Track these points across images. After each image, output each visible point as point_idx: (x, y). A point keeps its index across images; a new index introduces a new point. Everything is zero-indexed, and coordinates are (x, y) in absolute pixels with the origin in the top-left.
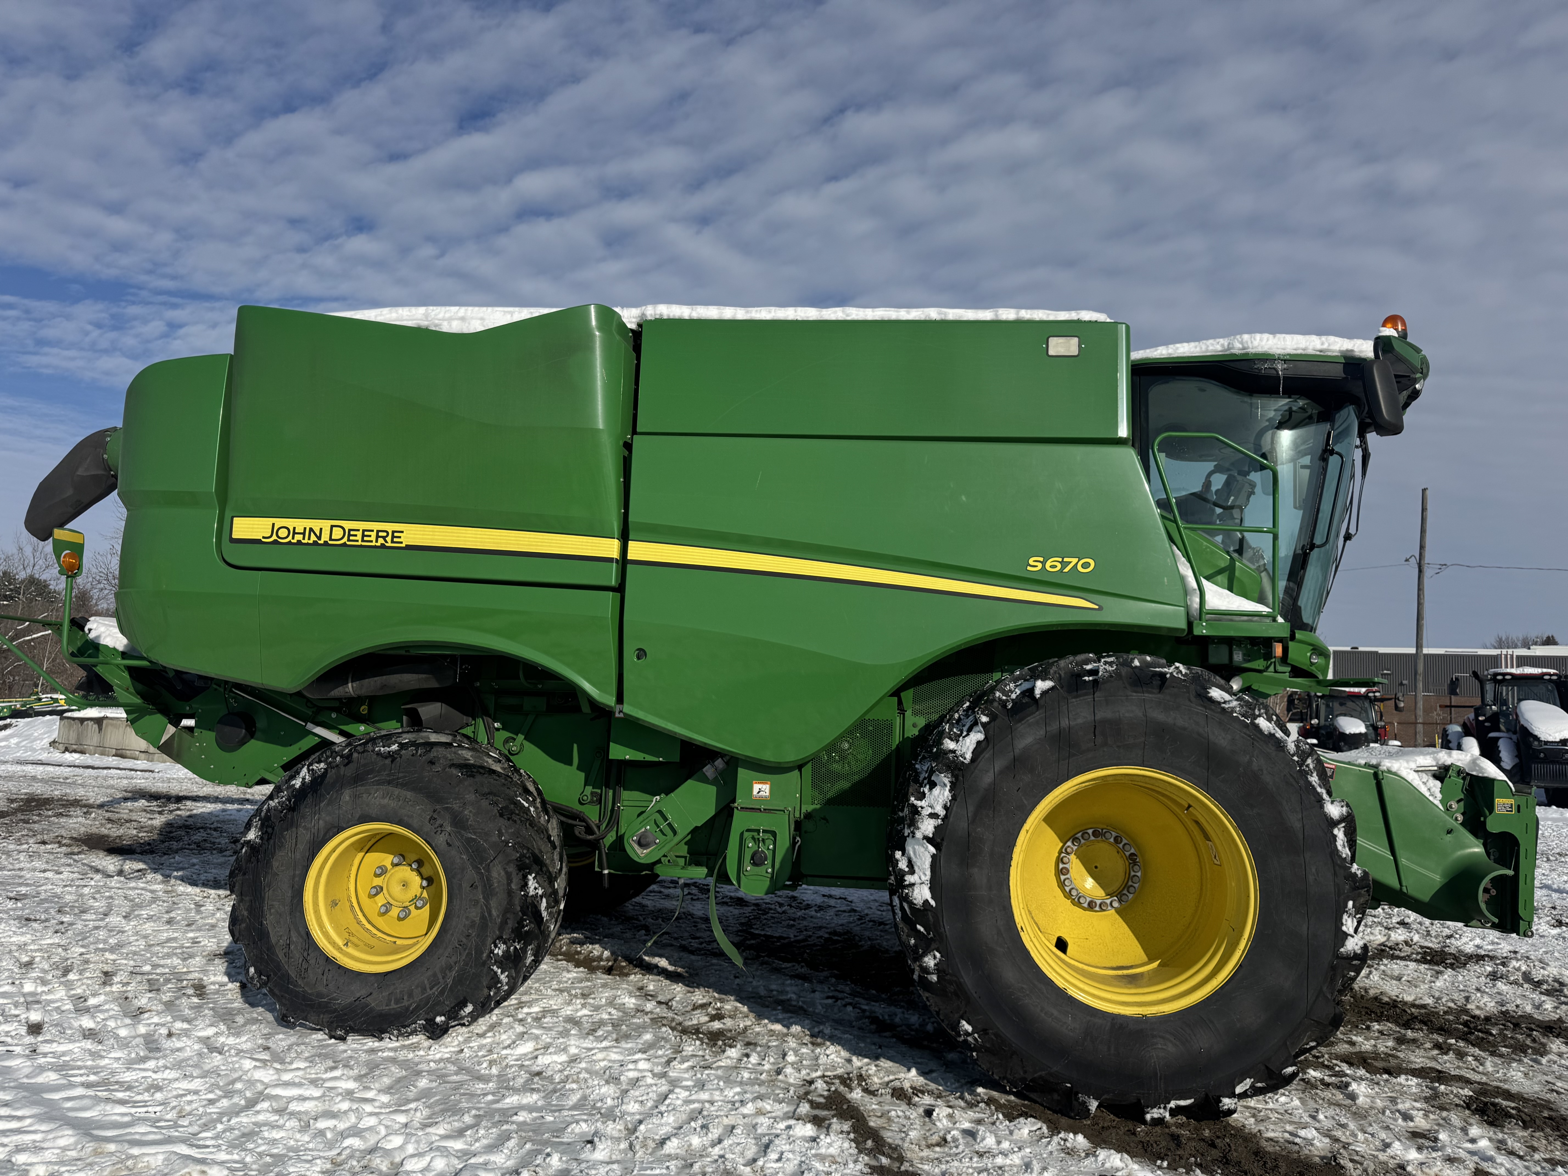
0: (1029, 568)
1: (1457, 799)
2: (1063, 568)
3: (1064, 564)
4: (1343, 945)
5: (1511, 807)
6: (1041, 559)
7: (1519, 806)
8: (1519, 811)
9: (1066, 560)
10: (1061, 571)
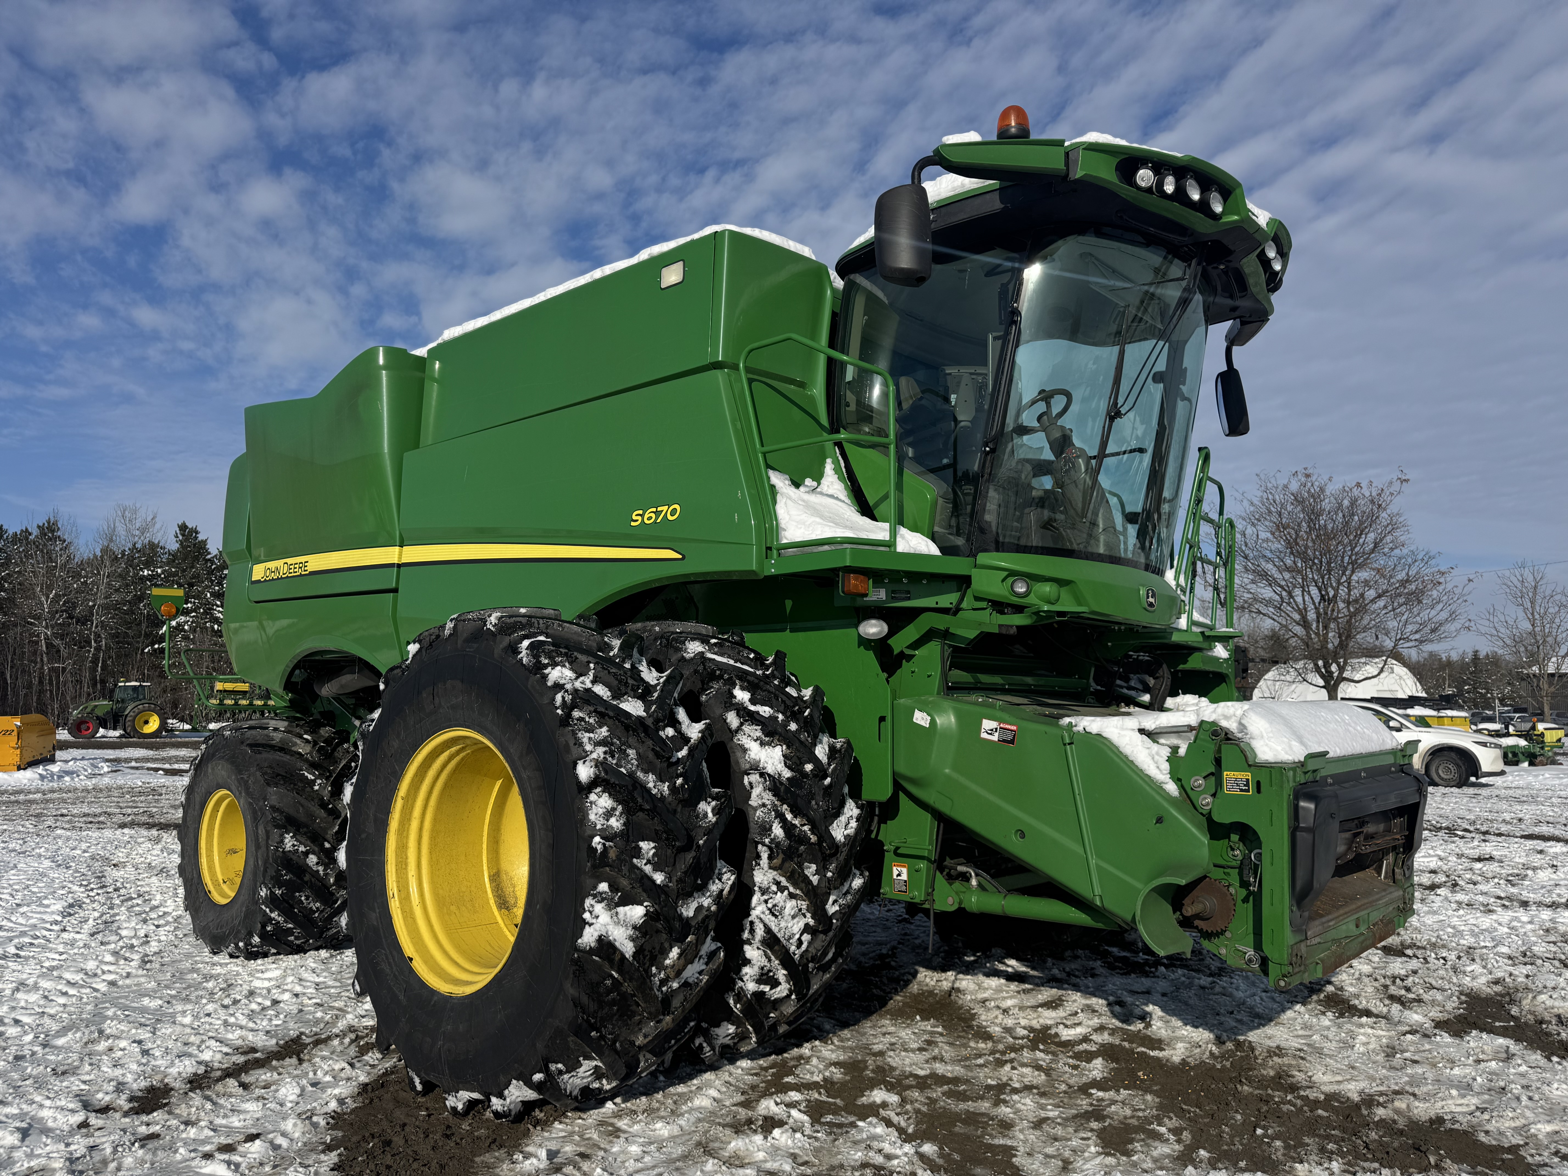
0: (633, 524)
1: (1204, 774)
2: (657, 518)
3: (657, 513)
4: (581, 936)
5: (1247, 785)
6: (641, 512)
7: (1258, 784)
8: (1259, 791)
9: (659, 509)
10: (655, 522)
